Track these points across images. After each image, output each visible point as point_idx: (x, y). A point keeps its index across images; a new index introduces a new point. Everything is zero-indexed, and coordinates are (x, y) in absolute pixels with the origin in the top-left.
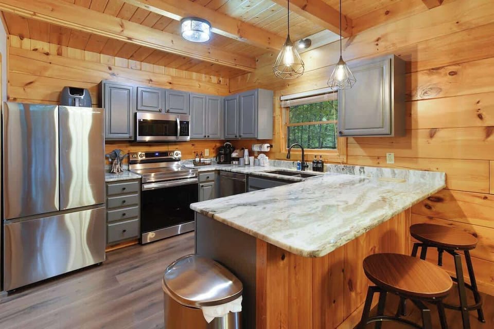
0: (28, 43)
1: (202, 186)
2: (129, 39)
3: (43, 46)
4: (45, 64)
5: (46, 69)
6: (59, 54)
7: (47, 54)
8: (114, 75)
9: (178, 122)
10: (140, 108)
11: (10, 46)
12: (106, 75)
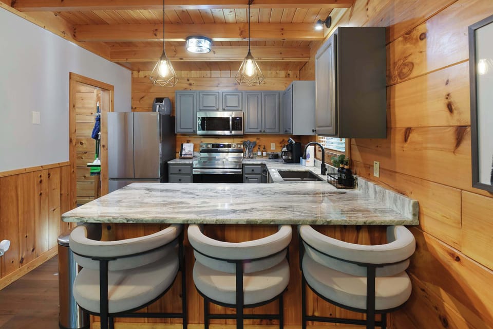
0: (142, 73)
1: (247, 178)
2: (181, 59)
5: (150, 87)
8: (190, 84)
9: (231, 118)
10: (201, 108)
11: (133, 78)
12: (186, 86)
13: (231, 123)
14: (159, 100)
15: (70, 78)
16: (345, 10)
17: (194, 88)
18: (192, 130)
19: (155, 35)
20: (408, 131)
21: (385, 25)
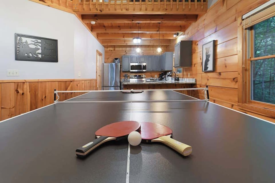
0: (108, 49)
2: (127, 44)
3: (111, 49)
4: (111, 53)
5: (111, 54)
6: (114, 50)
7: (112, 51)
8: (126, 53)
9: (142, 66)
10: (131, 62)
11: (105, 51)
12: (124, 53)
13: (142, 67)
14: (116, 59)
15: (97, 51)
16: (182, 33)
17: (128, 54)
18: (128, 70)
19: (124, 37)
20: (195, 64)
21: (191, 40)
